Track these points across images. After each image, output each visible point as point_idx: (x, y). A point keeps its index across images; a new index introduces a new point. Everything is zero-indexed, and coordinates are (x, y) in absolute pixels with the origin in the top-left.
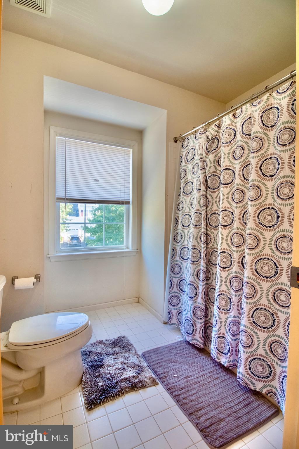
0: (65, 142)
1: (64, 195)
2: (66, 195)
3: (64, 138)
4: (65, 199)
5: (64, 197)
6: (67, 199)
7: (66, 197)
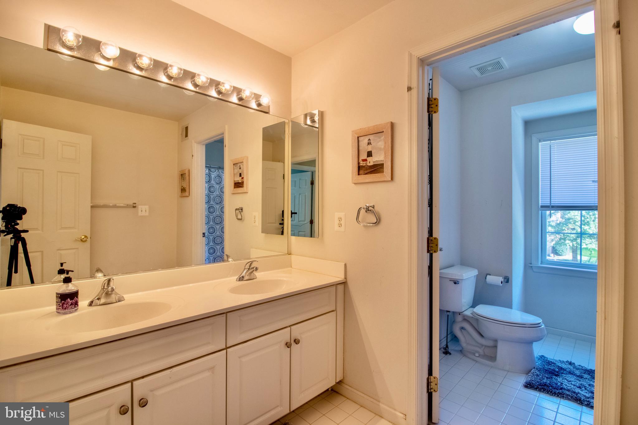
0: (550, 145)
1: (549, 203)
2: (552, 203)
3: (549, 142)
4: (550, 207)
5: (549, 205)
6: (553, 207)
7: (552, 205)
